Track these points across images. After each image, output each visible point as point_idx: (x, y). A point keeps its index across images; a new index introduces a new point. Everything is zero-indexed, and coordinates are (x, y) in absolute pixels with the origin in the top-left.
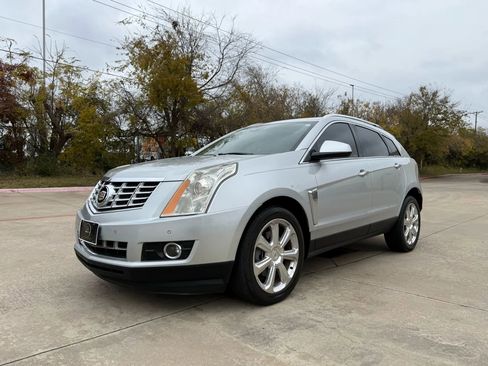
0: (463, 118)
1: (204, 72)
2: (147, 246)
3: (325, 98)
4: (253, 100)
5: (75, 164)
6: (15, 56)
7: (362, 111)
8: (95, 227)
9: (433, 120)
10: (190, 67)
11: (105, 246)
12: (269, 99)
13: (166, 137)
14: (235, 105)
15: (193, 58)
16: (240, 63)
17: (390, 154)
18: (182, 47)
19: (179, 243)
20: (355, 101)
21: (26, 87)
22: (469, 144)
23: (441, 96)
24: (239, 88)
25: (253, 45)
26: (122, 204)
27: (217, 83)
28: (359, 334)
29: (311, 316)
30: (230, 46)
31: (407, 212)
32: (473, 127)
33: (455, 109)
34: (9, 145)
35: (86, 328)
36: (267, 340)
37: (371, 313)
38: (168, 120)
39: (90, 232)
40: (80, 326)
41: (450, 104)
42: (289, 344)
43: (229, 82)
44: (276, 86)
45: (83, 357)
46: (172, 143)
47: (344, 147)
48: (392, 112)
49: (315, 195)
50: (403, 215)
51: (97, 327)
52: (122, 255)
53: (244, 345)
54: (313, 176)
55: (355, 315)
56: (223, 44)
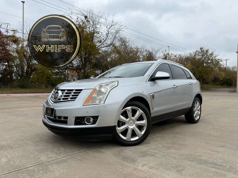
0: (220, 62)
1: (99, 40)
2: (77, 118)
3: (156, 52)
4: (122, 53)
5: (37, 83)
6: (9, 31)
7: (173, 59)
8: (53, 110)
9: (206, 63)
10: (93, 37)
11: (57, 118)
12: (130, 52)
13: (81, 70)
14: (114, 55)
15: (94, 33)
16: (117, 36)
17: (187, 78)
18: (89, 28)
19: (92, 117)
20: (170, 54)
21: (15, 46)
22: (223, 74)
23: (210, 52)
24: (115, 47)
25: (122, 27)
26: (66, 99)
27: (105, 45)
28: (175, 158)
29: (153, 151)
30: (112, 28)
31: (195, 105)
32: (225, 66)
33: (217, 58)
34: (6, 73)
35: (50, 156)
36: (133, 161)
37: (179, 149)
38: (82, 62)
39: (50, 112)
40: (47, 155)
41: (214, 56)
42: (143, 162)
43: (111, 44)
44: (133, 46)
45: (50, 168)
46: (84, 73)
47: (166, 75)
48: (187, 59)
49: (153, 96)
50: (193, 106)
51: (55, 155)
52: (65, 122)
53: (123, 163)
54: (152, 88)
55: (172, 150)
56: (108, 27)
